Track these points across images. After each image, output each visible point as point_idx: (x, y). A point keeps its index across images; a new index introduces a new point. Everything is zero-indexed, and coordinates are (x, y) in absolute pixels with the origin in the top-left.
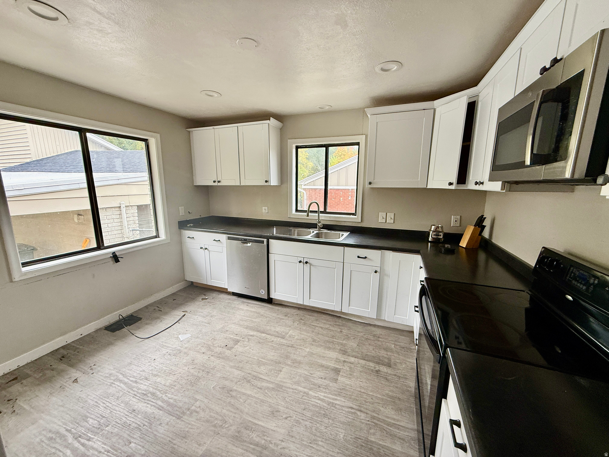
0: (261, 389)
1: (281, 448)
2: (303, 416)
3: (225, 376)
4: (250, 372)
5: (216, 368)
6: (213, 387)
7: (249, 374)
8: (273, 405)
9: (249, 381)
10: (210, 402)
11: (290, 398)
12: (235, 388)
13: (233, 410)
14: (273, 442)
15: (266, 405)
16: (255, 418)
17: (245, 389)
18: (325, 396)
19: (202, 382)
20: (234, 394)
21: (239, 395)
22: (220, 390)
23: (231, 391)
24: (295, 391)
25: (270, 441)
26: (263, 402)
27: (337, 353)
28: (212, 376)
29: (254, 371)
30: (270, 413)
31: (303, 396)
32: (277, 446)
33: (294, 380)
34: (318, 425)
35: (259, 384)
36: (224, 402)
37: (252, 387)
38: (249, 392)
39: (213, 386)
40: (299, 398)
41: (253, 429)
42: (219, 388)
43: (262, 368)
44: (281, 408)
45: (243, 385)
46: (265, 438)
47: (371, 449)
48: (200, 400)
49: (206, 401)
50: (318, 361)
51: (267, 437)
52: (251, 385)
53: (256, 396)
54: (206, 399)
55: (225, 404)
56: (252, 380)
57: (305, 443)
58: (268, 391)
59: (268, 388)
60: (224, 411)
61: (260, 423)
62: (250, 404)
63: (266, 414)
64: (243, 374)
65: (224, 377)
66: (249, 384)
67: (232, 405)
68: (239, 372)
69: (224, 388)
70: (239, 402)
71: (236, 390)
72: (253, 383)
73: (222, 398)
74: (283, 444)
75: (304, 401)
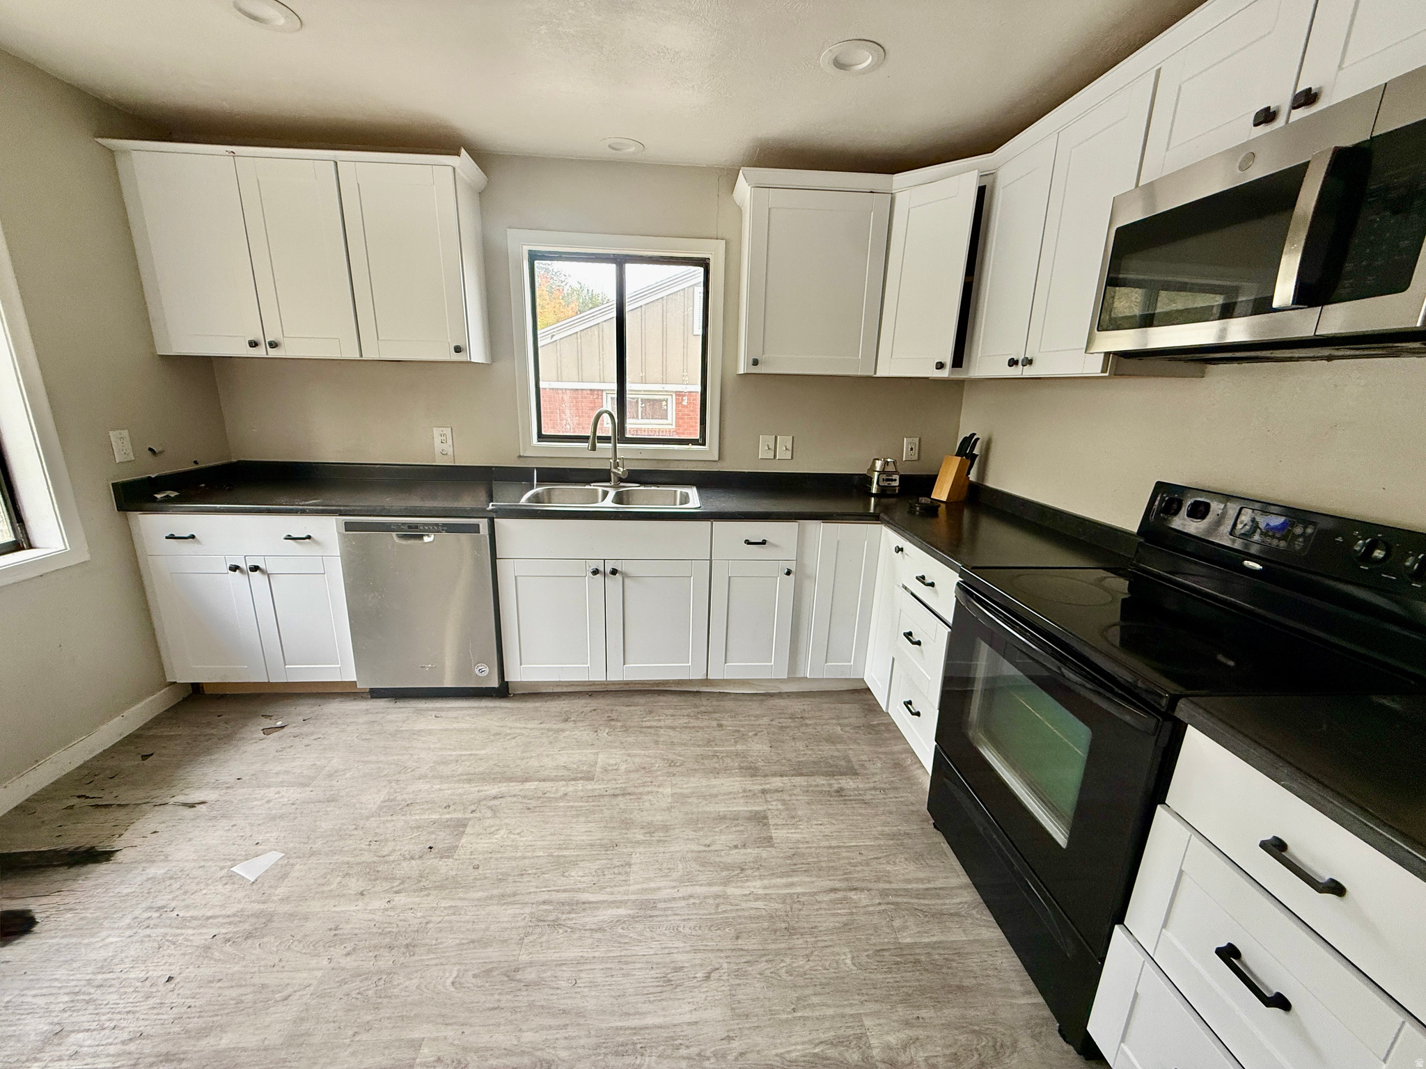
0: (601, 930)
1: (736, 1059)
2: (744, 953)
3: (474, 937)
4: (545, 897)
5: (430, 926)
6: (453, 983)
7: (544, 902)
8: (655, 959)
9: (555, 924)
10: (468, 1030)
11: (692, 924)
12: (524, 958)
13: (553, 1022)
14: (708, 1053)
15: (638, 966)
16: (628, 1014)
17: (555, 948)
18: (765, 888)
19: (407, 983)
20: (531, 975)
21: (549, 974)
22: (479, 982)
23: (517, 970)
24: (692, 901)
25: (699, 1055)
26: (627, 963)
27: (738, 779)
28: (429, 951)
29: (558, 891)
30: (661, 983)
31: (718, 906)
32: (724, 1056)
33: (675, 875)
34: (788, 960)
35: (590, 920)
36: (514, 1010)
37: (575, 936)
38: (573, 953)
39: (451, 980)
40: (710, 914)
41: (639, 1046)
42: (475, 976)
43: (573, 874)
44: (681, 958)
45: (544, 939)
46: (683, 1052)
47: (917, 962)
48: (429, 1038)
49: (450, 1032)
50: (707, 809)
51: (688, 1047)
52: (569, 930)
53: (597, 954)
54: (450, 1028)
55: (519, 1016)
56: (564, 917)
57: (784, 1016)
58: (623, 928)
59: (619, 921)
60: (528, 1037)
61: (650, 1021)
62: (593, 985)
63: (652, 990)
64: (527, 910)
65: (473, 942)
66: (561, 931)
67: (542, 1007)
68: (512, 910)
69: (490, 970)
70: (559, 991)
71: (531, 964)
72: (570, 923)
73: (499, 1001)
74: (735, 1044)
75: (727, 918)
